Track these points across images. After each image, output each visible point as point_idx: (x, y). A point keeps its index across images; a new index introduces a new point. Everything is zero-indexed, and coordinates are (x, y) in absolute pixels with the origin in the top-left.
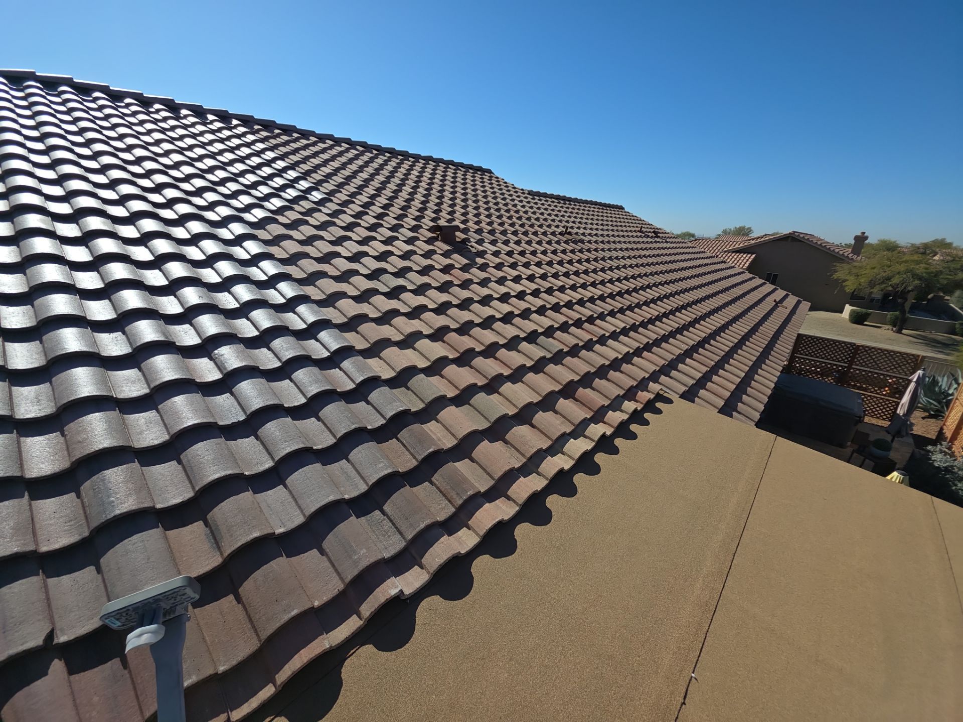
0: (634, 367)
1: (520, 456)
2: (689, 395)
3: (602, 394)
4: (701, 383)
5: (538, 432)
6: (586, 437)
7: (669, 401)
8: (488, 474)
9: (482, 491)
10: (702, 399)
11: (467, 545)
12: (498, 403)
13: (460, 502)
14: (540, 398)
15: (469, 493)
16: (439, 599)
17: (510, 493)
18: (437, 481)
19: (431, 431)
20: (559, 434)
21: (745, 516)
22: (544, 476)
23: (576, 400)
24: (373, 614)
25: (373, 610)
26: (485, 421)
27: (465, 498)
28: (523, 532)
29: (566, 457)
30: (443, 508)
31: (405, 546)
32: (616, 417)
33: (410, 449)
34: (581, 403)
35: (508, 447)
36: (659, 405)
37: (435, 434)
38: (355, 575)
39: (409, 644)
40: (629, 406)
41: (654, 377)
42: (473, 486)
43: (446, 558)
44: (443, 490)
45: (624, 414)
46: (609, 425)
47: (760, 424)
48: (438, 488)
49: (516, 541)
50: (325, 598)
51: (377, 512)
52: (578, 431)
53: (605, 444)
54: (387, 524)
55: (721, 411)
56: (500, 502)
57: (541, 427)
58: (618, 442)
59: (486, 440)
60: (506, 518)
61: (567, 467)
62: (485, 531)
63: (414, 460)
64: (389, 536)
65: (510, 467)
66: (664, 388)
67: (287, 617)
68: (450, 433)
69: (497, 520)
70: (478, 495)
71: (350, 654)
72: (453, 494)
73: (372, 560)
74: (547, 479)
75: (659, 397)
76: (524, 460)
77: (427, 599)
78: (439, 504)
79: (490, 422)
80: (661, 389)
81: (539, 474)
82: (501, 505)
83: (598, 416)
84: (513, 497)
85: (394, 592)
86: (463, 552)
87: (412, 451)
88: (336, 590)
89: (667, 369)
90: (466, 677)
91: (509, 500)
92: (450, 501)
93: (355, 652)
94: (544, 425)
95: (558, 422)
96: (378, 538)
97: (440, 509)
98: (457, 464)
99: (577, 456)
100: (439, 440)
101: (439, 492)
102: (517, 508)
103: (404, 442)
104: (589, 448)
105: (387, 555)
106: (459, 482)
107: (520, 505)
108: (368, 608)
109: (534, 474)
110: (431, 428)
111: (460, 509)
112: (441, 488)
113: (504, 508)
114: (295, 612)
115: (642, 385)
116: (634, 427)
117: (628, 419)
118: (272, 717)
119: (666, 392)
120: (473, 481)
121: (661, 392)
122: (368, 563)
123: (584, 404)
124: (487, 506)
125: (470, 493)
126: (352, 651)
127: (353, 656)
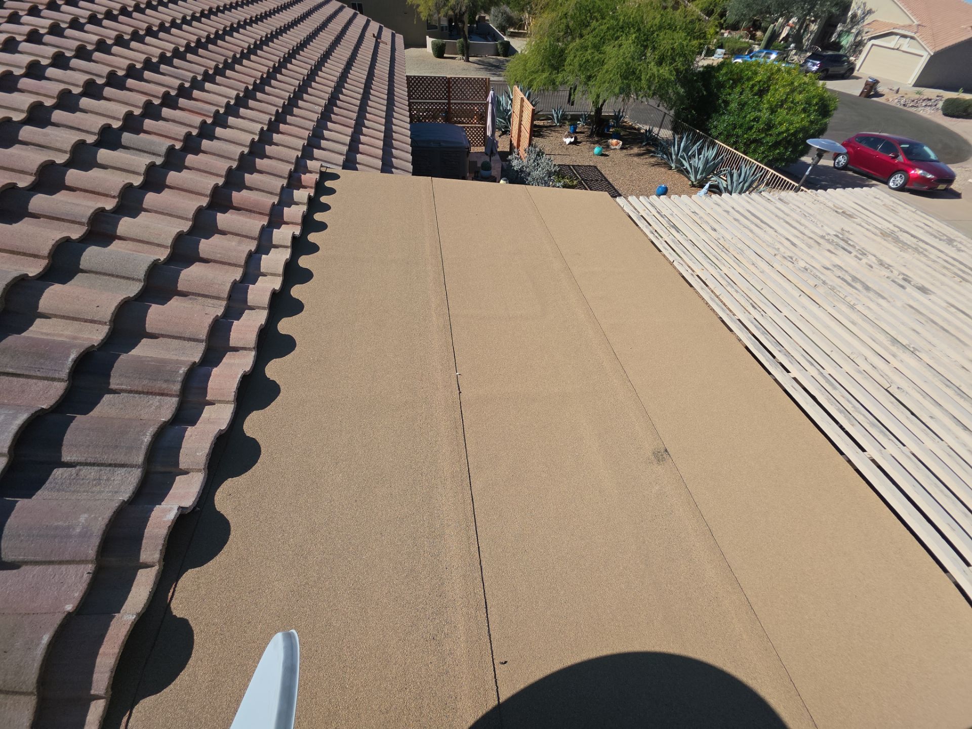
0: (280, 147)
1: (216, 301)
2: (350, 164)
3: (263, 191)
4: (354, 146)
5: (217, 265)
6: (276, 247)
7: (335, 177)
8: (190, 339)
9: (197, 361)
10: (363, 164)
11: (223, 419)
12: (131, 252)
13: (177, 387)
14: (190, 223)
15: (181, 372)
16: (232, 481)
17: (232, 343)
18: (122, 385)
19: (48, 334)
20: (244, 256)
22: (259, 308)
23: (238, 209)
24: (164, 550)
25: (160, 547)
26: (131, 282)
27: (180, 379)
28: (274, 370)
29: (269, 277)
30: (159, 407)
31: (143, 472)
32: (295, 213)
33: (32, 373)
34: (247, 210)
35: (190, 299)
36: (328, 184)
37: (61, 335)
38: (97, 544)
39: (232, 533)
40: (301, 195)
41: (307, 154)
42: (179, 363)
43: (209, 445)
44: (140, 389)
45: (300, 206)
46: (292, 223)
48: (130, 392)
49: (274, 382)
50: (76, 595)
51: (59, 470)
52: (264, 244)
53: (300, 246)
54: (91, 473)
55: (383, 170)
56: (229, 359)
57: (218, 257)
58: (312, 237)
59: (153, 305)
60: (248, 368)
61: (277, 287)
62: (234, 394)
63: (56, 383)
64: (108, 480)
65: (212, 318)
66: (324, 164)
67: (39, 652)
68: (86, 321)
69: (239, 376)
70: (193, 369)
71: (169, 597)
72: (160, 385)
73: (108, 514)
74: (264, 308)
75: (325, 176)
76: (224, 303)
77: (218, 490)
78: (150, 406)
79: (140, 280)
80: (322, 166)
81: (252, 308)
82: (232, 361)
83: (276, 219)
84: (240, 345)
85: (171, 516)
86: (224, 427)
87: (38, 374)
88: (86, 575)
89: (315, 140)
91: (238, 351)
92: (162, 394)
93: (174, 590)
94: (219, 253)
95: (234, 244)
96: (92, 492)
97: (156, 409)
98: (135, 352)
99: (280, 270)
100: (75, 338)
101: (136, 395)
102: (253, 353)
103: (11, 370)
104: (288, 256)
105: (125, 496)
106: (158, 369)
107: (254, 348)
109: (247, 311)
110: (44, 331)
111: (184, 393)
112: (135, 388)
113: (237, 361)
114: (46, 639)
115: (300, 166)
116: (318, 217)
117: (308, 209)
118: (129, 712)
119: (327, 167)
120: (175, 358)
121: (323, 169)
122: (106, 521)
123: (250, 211)
124: (215, 371)
125: (183, 370)
126: (170, 594)
127: (176, 594)
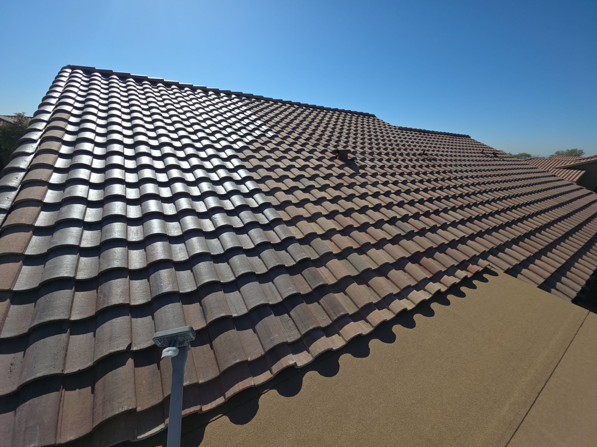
0: (468, 247)
1: (377, 296)
2: (513, 271)
3: (440, 263)
4: (525, 264)
5: (391, 283)
6: (425, 290)
7: (495, 274)
8: (355, 304)
9: (350, 314)
10: (524, 276)
11: (337, 345)
12: (365, 261)
13: (335, 318)
14: (395, 261)
15: (341, 313)
16: (317, 374)
17: (368, 318)
18: (323, 303)
19: (322, 272)
20: (405, 285)
21: (552, 367)
22: (392, 311)
23: (421, 265)
24: (278, 373)
25: (279, 370)
26: (356, 271)
27: (338, 316)
28: (374, 344)
29: (409, 301)
30: (324, 320)
31: (300, 337)
32: (450, 280)
33: (308, 281)
34: (424, 267)
35: (369, 289)
36: (486, 276)
37: (324, 275)
38: (271, 348)
39: (297, 395)
40: (461, 274)
41: (484, 255)
42: (344, 310)
43: (323, 350)
44: (325, 309)
45: (457, 278)
46: (444, 284)
47: (575, 301)
48: (322, 307)
49: (369, 349)
50: (254, 357)
51: (286, 315)
52: (421, 285)
53: (440, 297)
54: (291, 322)
55: (541, 286)
56: (361, 323)
57: (394, 280)
58: (450, 297)
59: (355, 283)
60: (364, 333)
61: (409, 308)
62: (349, 338)
63: (310, 288)
64: (292, 330)
65: (370, 302)
66: (491, 264)
67: (234, 362)
68: (333, 275)
69: (358, 333)
70: (347, 315)
72: (331, 312)
73: (281, 341)
74: (394, 313)
75: (486, 270)
76: (380, 299)
77: (310, 372)
78: (323, 317)
79: (359, 272)
80: (489, 265)
81: (389, 309)
82: (362, 325)
83: (437, 277)
84: (370, 321)
85: (291, 363)
86: (334, 348)
87: (309, 282)
88: (260, 354)
89: (495, 251)
90: (329, 424)
91: (367, 323)
92: (329, 316)
93: (267, 391)
94: (395, 278)
95: (406, 278)
96: (285, 330)
97: (323, 320)
98: (336, 295)
99: (417, 302)
100: (326, 278)
101: (323, 310)
102: (372, 329)
103: (305, 277)
104: (427, 298)
105: (290, 340)
106: (336, 306)
107: (374, 327)
108: (277, 368)
109: (386, 309)
110: (322, 271)
111: (335, 322)
112: (325, 307)
113: (363, 327)
114: (238, 361)
115: (474, 260)
116: (463, 289)
117: (460, 282)
118: (222, 415)
119: (493, 267)
120: (344, 306)
121: (489, 267)
122: (279, 343)
123: (426, 268)
124: (352, 323)
125: (342, 313)
126: (265, 391)
127: (266, 394)
